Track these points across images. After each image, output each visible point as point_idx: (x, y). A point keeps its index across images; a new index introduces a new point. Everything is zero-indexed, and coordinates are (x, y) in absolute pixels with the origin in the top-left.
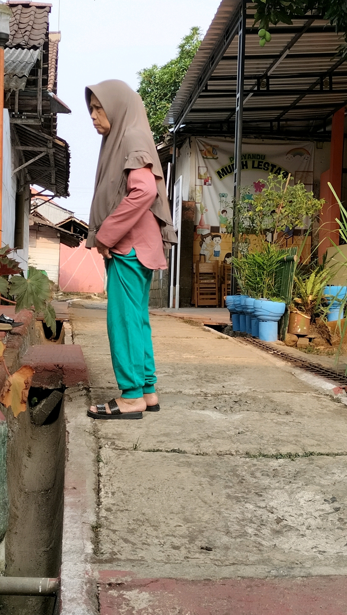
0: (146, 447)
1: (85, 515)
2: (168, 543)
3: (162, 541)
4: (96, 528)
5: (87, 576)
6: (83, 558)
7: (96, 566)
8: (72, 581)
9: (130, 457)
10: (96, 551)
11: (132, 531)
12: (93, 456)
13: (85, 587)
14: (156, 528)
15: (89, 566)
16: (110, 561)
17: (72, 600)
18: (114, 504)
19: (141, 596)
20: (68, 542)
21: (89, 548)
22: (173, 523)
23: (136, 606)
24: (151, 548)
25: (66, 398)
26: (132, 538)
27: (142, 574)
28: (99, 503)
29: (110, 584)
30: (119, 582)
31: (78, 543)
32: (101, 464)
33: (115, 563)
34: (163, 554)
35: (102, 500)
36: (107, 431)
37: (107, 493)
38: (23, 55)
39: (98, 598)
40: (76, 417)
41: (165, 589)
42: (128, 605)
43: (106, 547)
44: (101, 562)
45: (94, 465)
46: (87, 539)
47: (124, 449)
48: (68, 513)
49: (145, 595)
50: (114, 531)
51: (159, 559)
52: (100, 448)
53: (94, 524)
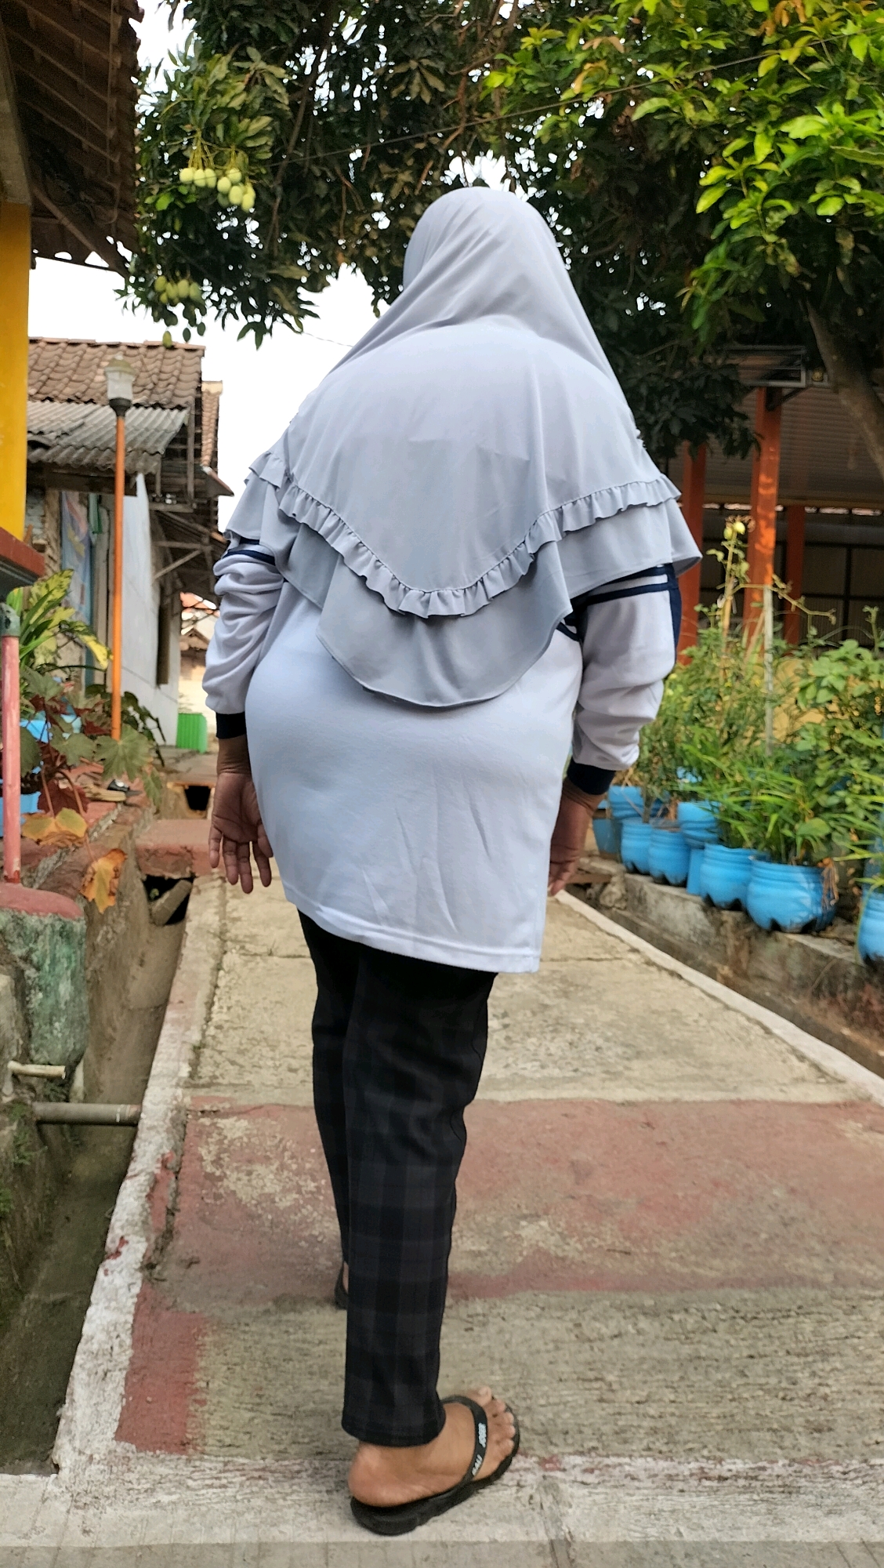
0: (284, 952)
1: (188, 1033)
2: (284, 1067)
3: (278, 1063)
4: (197, 1049)
5: (175, 1102)
6: (174, 1082)
7: (189, 1091)
8: (155, 1107)
9: (262, 964)
10: (192, 1075)
11: (242, 1052)
12: (212, 962)
13: (170, 1115)
14: (273, 1048)
15: (179, 1092)
16: (208, 1085)
17: (150, 1128)
18: (227, 1021)
19: (238, 1124)
20: (160, 1064)
21: (185, 1071)
22: (295, 1043)
23: (230, 1136)
24: (263, 1071)
25: (194, 890)
26: (240, 1060)
27: (244, 1100)
28: (208, 1020)
29: (203, 1112)
30: (215, 1109)
31: (172, 1065)
32: (221, 973)
33: (213, 1088)
34: (275, 1078)
35: (213, 1016)
36: (238, 932)
37: (221, 1007)
38: (162, 418)
39: (185, 1126)
40: (200, 915)
41: (269, 1116)
42: (220, 1134)
43: (206, 1071)
44: (196, 1086)
45: (212, 975)
46: (184, 1061)
47: (256, 955)
48: (167, 1030)
49: (243, 1123)
50: (220, 1052)
51: (269, 1083)
52: (225, 952)
53: (197, 1044)
